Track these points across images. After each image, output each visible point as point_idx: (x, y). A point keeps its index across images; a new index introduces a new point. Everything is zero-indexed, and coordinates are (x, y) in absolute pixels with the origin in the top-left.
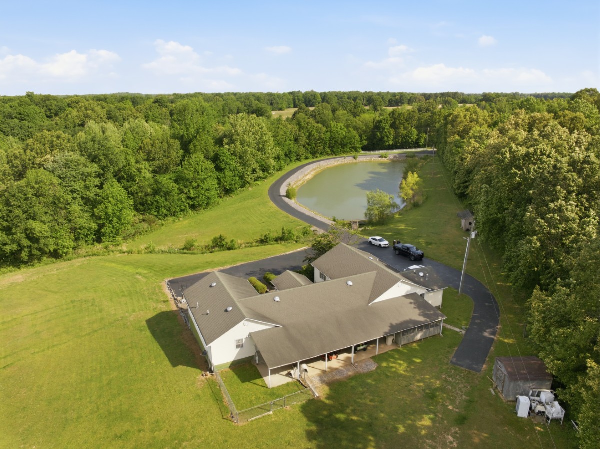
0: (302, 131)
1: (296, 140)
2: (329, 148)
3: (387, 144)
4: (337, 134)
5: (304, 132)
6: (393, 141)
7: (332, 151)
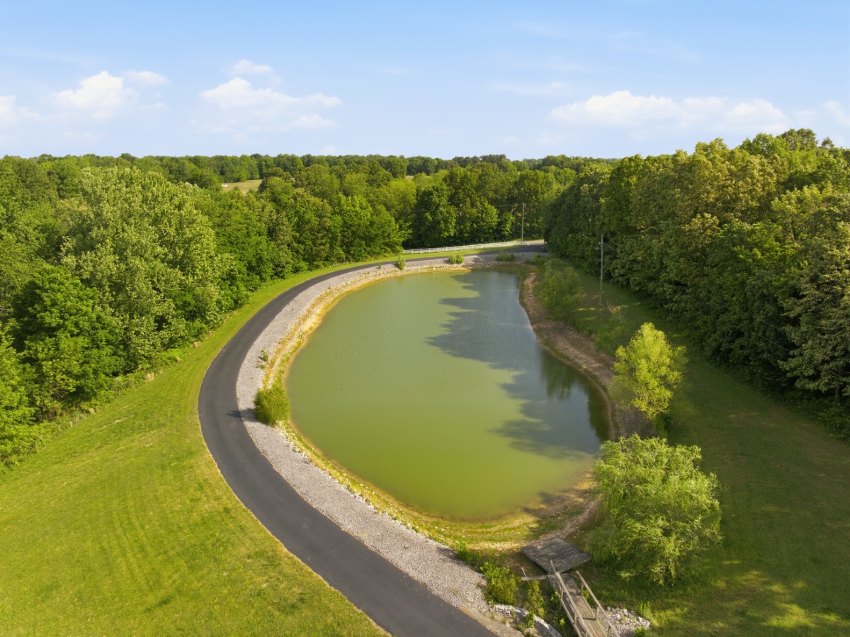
0: (284, 213)
1: (272, 233)
2: (341, 246)
3: (446, 234)
4: (355, 218)
5: (287, 216)
6: (455, 228)
7: (347, 252)
